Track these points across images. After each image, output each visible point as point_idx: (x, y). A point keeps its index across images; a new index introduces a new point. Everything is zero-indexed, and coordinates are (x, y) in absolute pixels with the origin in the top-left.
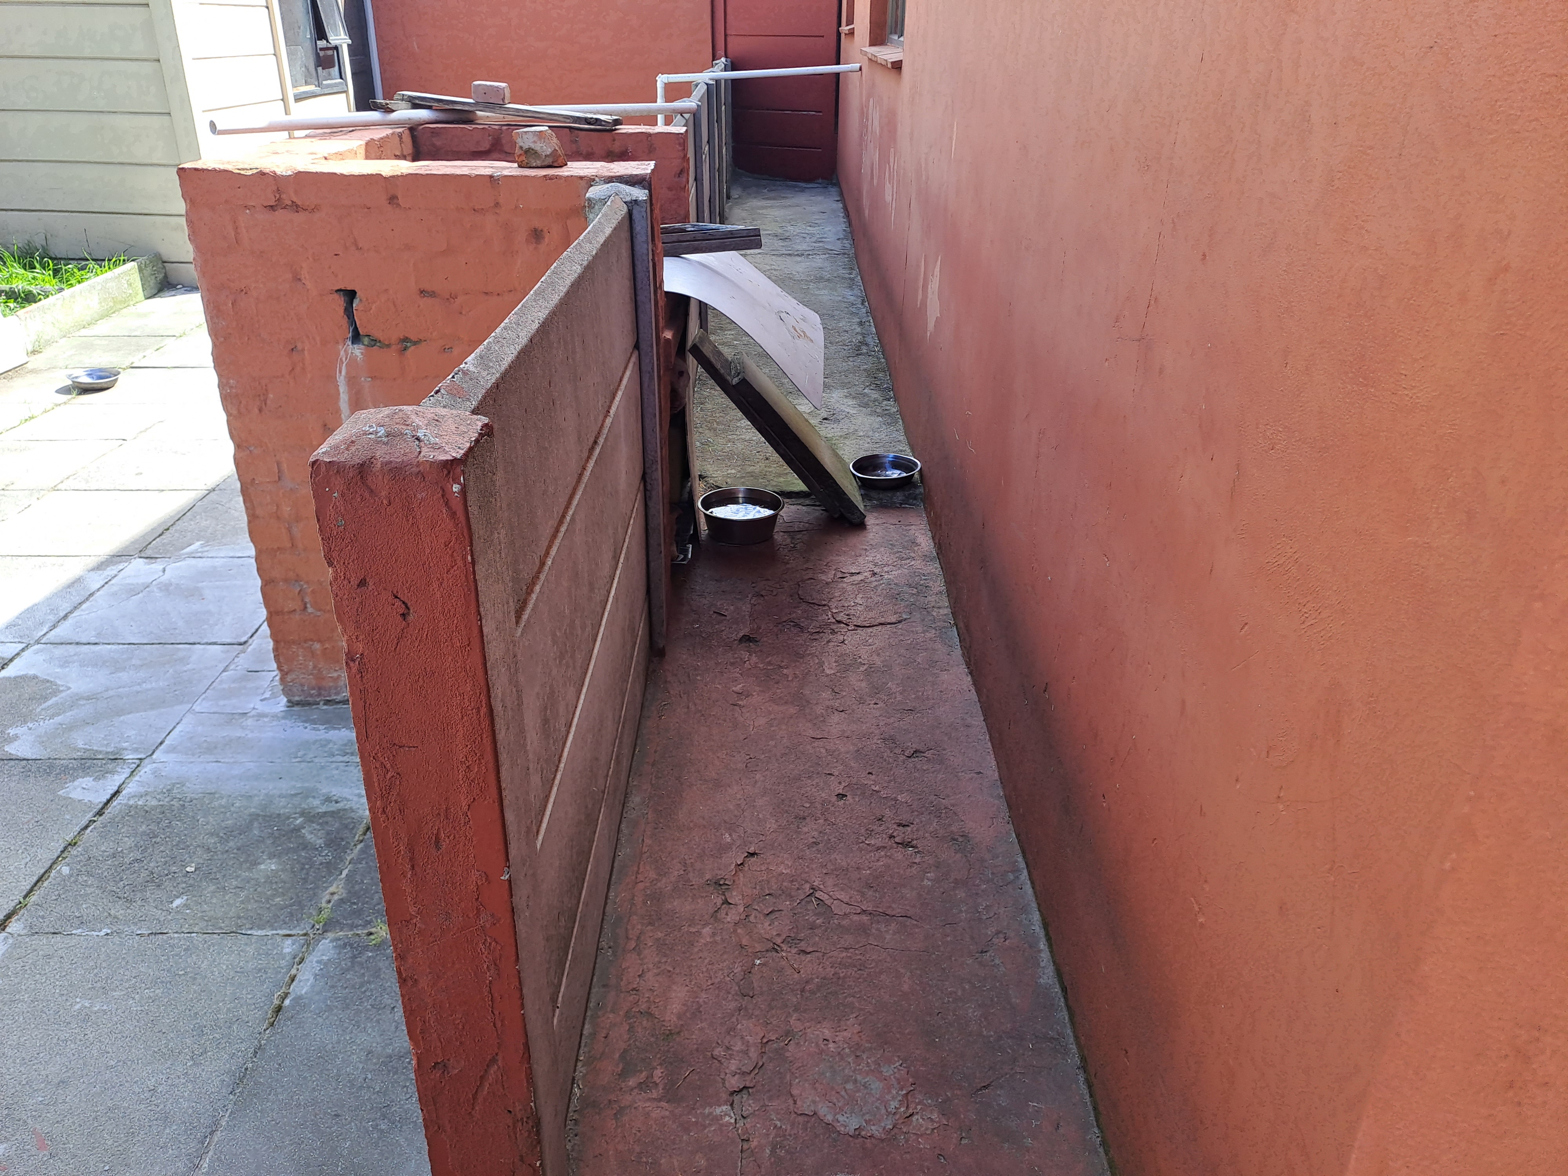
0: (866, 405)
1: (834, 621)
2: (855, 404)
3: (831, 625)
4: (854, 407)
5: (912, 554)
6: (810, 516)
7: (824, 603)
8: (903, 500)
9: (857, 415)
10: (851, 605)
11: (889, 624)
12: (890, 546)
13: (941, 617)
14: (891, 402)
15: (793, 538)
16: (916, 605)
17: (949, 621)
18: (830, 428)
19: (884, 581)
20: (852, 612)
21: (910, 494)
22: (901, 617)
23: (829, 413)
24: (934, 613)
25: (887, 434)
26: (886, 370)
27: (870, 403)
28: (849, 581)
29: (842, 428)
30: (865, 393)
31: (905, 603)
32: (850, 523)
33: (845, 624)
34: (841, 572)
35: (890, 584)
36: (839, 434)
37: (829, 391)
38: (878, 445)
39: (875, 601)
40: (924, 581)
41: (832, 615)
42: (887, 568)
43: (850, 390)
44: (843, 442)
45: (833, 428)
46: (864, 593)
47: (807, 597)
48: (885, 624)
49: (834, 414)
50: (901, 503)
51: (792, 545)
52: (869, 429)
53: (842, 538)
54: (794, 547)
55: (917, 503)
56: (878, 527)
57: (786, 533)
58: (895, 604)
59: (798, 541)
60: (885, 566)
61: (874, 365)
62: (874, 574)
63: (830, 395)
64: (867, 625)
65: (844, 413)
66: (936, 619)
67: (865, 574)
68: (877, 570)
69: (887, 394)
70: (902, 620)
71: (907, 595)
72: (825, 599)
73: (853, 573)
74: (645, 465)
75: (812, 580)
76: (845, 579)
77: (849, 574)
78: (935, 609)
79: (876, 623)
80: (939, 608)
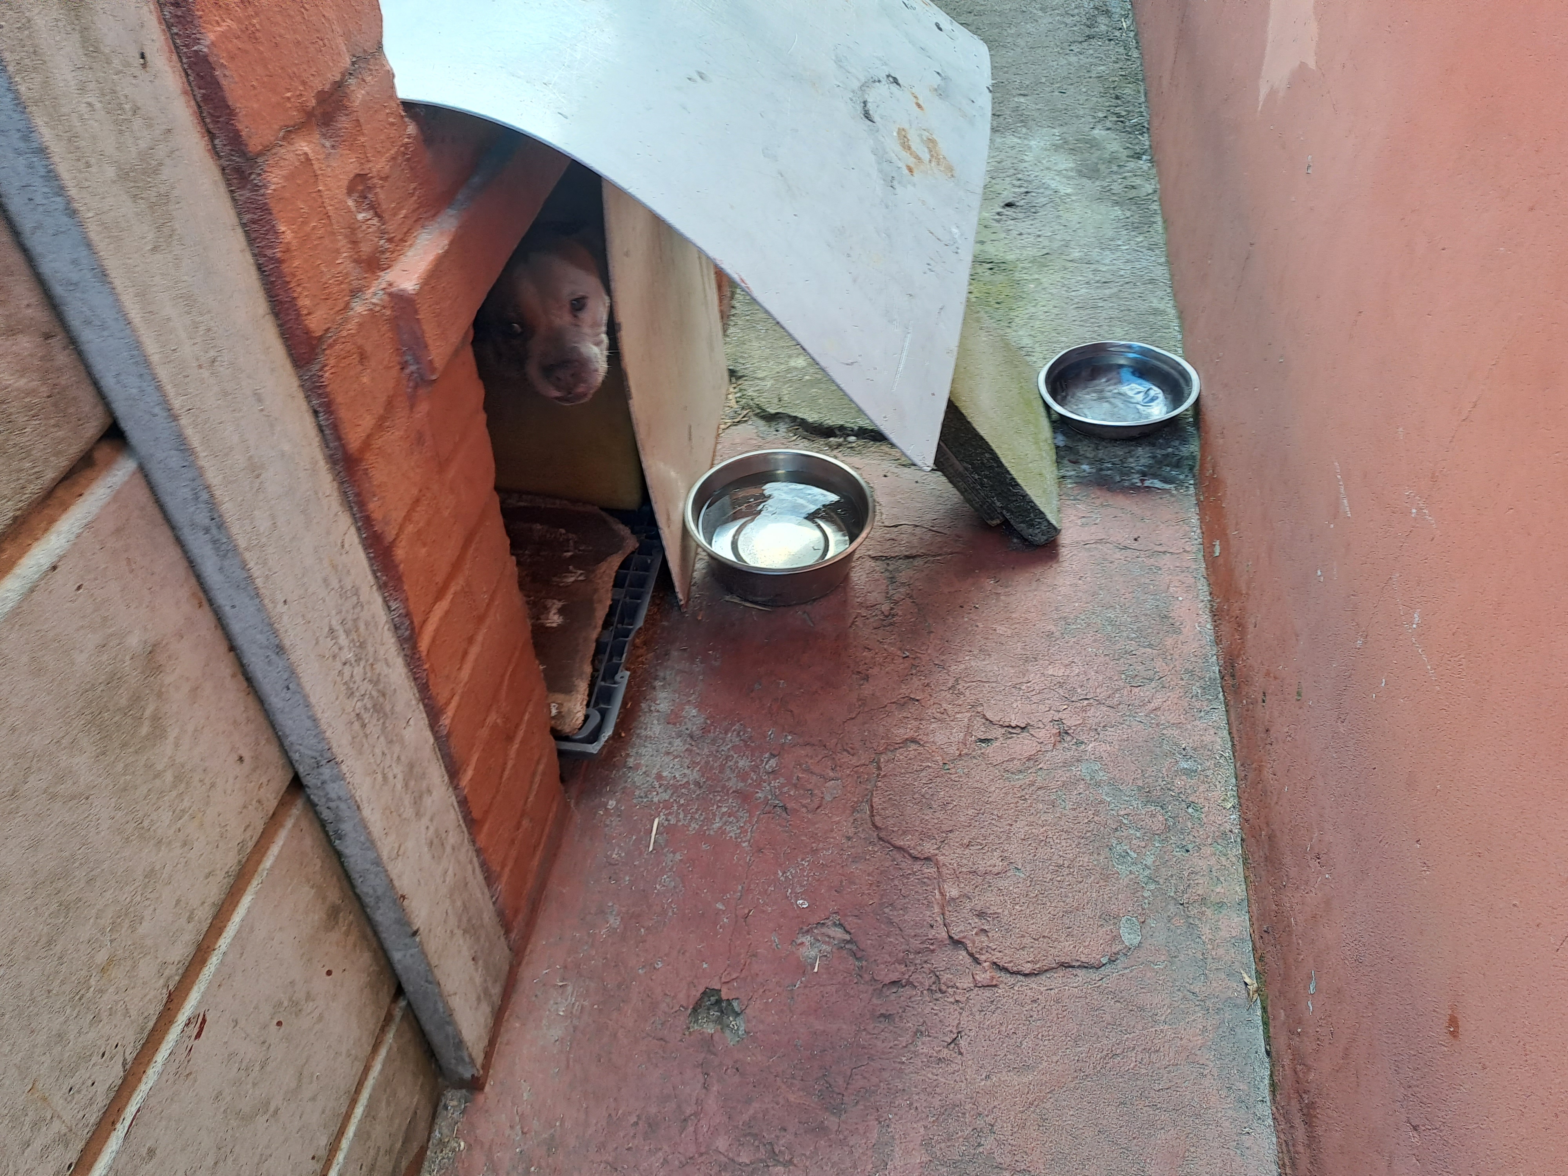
0: (1093, 173)
1: (944, 935)
2: (1072, 169)
3: (933, 951)
4: (1069, 178)
5: (1159, 664)
6: (940, 507)
7: (929, 848)
8: (1150, 467)
9: (1074, 198)
10: (995, 870)
11: (1084, 966)
12: (1109, 628)
13: (1221, 951)
14: (1144, 164)
15: (892, 580)
16: (1157, 883)
17: (1245, 975)
18: (1014, 233)
19: (1082, 769)
20: (989, 900)
21: (1167, 455)
22: (1117, 938)
23: (1017, 190)
24: (1206, 931)
25: (1129, 257)
26: (1140, 77)
27: (1102, 167)
28: (1000, 759)
29: (1039, 236)
30: (1095, 139)
31: (1130, 872)
32: (1024, 539)
33: (971, 955)
34: (984, 716)
35: (1098, 785)
36: (1031, 252)
37: (1024, 130)
38: (1107, 292)
39: (1056, 857)
40: (1184, 777)
41: (942, 907)
42: (1096, 714)
43: (1065, 129)
44: (1037, 276)
45: (1021, 234)
46: (1031, 819)
47: (892, 821)
48: (1073, 967)
49: (1027, 192)
50: (1144, 474)
51: (885, 608)
52: (1093, 240)
53: (1000, 590)
54: (891, 615)
55: (1181, 477)
56: (1086, 554)
57: (879, 563)
58: (1106, 878)
59: (902, 590)
60: (1090, 705)
61: (1117, 66)
62: (1063, 733)
63: (1026, 142)
64: (1027, 968)
65: (1048, 192)
66: (1209, 961)
67: (1042, 734)
68: (1071, 721)
69: (1137, 141)
70: (1118, 953)
71: (1138, 835)
72: (935, 832)
73: (1013, 725)
74: (290, 763)
75: (913, 746)
76: (989, 750)
77: (1003, 731)
78: (1209, 912)
79: (1050, 958)
80: (1220, 905)
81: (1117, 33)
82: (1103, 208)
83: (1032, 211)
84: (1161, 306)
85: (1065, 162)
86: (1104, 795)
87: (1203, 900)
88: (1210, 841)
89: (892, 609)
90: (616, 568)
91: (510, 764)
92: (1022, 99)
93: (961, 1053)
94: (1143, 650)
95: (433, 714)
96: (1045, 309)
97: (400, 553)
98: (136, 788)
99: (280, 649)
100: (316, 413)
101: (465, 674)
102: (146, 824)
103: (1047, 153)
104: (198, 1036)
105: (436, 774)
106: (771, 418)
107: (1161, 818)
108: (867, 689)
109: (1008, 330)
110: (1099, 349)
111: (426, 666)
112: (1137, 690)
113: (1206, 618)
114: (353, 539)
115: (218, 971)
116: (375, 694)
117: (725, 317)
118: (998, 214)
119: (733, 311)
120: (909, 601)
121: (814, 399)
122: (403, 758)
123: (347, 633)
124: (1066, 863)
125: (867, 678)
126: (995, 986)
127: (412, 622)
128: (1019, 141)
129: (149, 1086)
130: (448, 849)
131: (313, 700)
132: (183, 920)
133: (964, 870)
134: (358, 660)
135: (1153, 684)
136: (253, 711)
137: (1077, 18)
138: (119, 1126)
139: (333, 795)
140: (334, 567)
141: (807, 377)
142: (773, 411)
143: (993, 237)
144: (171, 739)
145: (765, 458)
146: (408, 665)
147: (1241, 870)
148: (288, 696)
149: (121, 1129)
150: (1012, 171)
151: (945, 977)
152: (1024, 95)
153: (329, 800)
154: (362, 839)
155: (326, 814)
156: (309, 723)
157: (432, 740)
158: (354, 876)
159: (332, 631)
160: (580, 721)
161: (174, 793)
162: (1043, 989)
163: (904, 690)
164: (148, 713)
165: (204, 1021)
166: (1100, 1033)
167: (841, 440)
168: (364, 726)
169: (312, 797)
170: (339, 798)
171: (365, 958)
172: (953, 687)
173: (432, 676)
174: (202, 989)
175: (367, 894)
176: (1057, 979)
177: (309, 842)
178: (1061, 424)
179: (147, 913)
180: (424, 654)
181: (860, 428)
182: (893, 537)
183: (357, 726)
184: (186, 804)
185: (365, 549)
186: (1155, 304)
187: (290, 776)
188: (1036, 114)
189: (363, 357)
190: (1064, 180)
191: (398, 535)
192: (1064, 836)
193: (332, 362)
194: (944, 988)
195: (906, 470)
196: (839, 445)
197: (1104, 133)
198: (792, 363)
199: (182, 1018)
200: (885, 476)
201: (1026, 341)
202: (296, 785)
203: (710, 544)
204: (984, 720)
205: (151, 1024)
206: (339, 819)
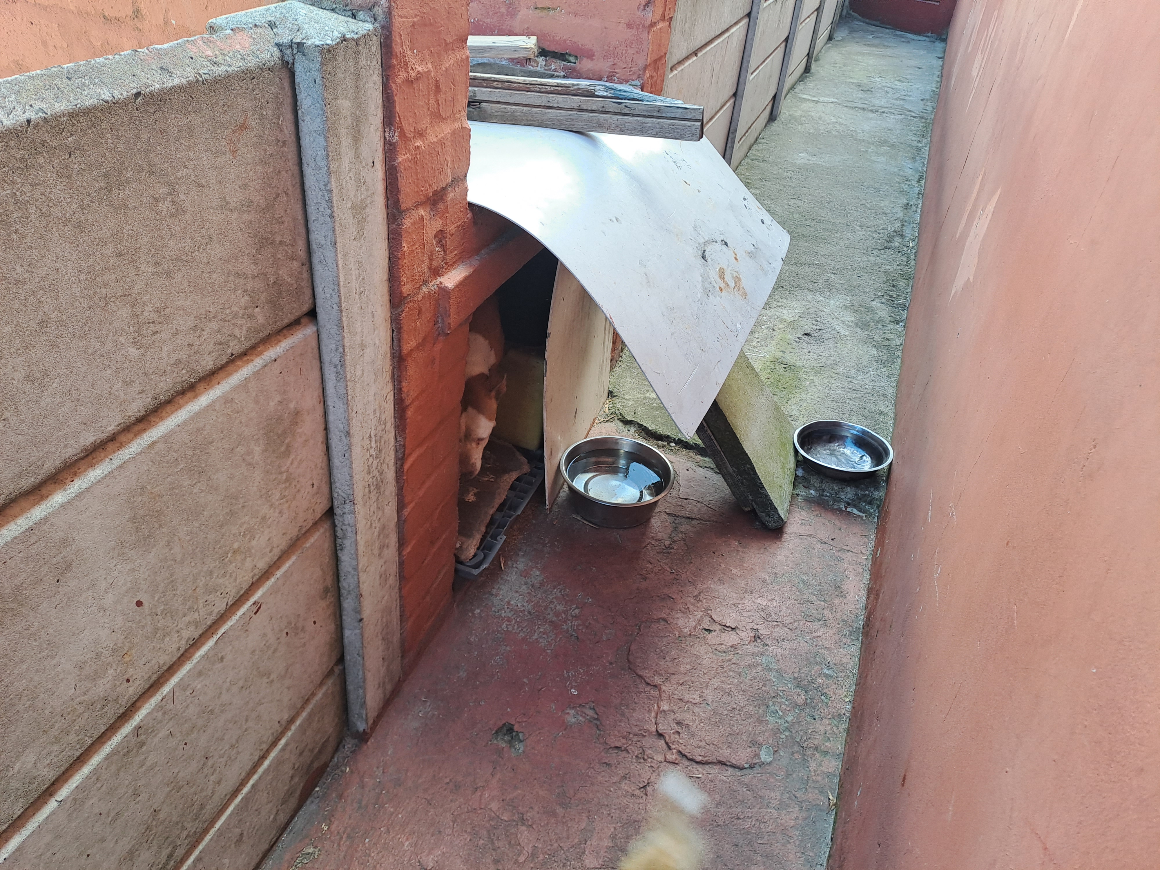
0: (864, 326)
1: (654, 729)
2: (852, 322)
3: (645, 736)
4: (849, 326)
5: (827, 612)
6: (716, 494)
7: (657, 680)
8: (853, 500)
9: (849, 338)
10: (694, 701)
11: (733, 766)
12: (802, 585)
13: (819, 778)
14: (899, 328)
15: (676, 528)
16: (791, 732)
17: (830, 794)
18: (806, 351)
19: (763, 660)
20: (687, 717)
21: (865, 495)
22: (757, 755)
23: (814, 327)
24: (813, 765)
25: (874, 379)
26: (912, 277)
27: (872, 324)
28: (714, 642)
29: (821, 356)
30: (872, 307)
31: (776, 722)
32: (763, 524)
33: (667, 743)
34: (711, 617)
35: (770, 670)
36: (812, 363)
37: (828, 293)
38: (854, 396)
39: (733, 703)
40: (824, 678)
41: (657, 714)
42: (779, 632)
43: (854, 298)
44: (812, 378)
45: (809, 352)
46: (724, 679)
47: (639, 660)
48: (726, 765)
49: (820, 330)
50: (848, 504)
51: (667, 543)
52: (854, 364)
53: (740, 549)
54: (669, 547)
55: (872, 511)
56: (800, 541)
57: (670, 517)
58: (760, 722)
59: (680, 535)
60: (778, 626)
61: (899, 268)
62: (756, 637)
63: (827, 301)
64: (699, 759)
65: (833, 332)
66: (810, 782)
67: (743, 634)
68: (763, 631)
69: (899, 313)
70: (756, 764)
71: (787, 703)
72: (663, 672)
73: (728, 625)
74: (331, 499)
75: (663, 623)
76: (709, 636)
77: (720, 627)
78: (818, 755)
79: (714, 757)
80: (825, 753)
81: (905, 249)
82: (865, 348)
83: (820, 341)
84: (886, 411)
85: (849, 317)
86: (772, 676)
87: (816, 748)
88: (830, 716)
89: (671, 544)
90: (513, 480)
91: (429, 558)
92: (832, 276)
93: (646, 795)
94: (819, 602)
95: (401, 506)
96: (812, 397)
97: (409, 413)
98: (271, 474)
99: (348, 434)
100: (393, 331)
101: (421, 493)
102: (270, 493)
103: (840, 309)
104: (256, 613)
105: (393, 540)
106: (627, 423)
107: (803, 697)
108: (644, 585)
109: (786, 404)
110: (836, 425)
111: (405, 478)
112: (809, 624)
113: (864, 593)
114: (391, 397)
115: (272, 586)
116: (379, 479)
117: (614, 361)
118: (799, 338)
119: (620, 359)
120: (682, 542)
121: (655, 418)
122: (381, 520)
123: (376, 442)
124: (738, 708)
125: (645, 579)
126: (677, 764)
127: (404, 451)
128: (823, 299)
129: (232, 623)
130: (388, 586)
131: (354, 466)
132: (268, 550)
133: (675, 697)
134: (377, 458)
135: (820, 623)
136: (324, 465)
137: (882, 235)
138: (214, 636)
139: (346, 522)
140: (380, 406)
141: (655, 404)
142: (629, 419)
143: (791, 350)
144: (290, 459)
145: (615, 441)
146: (396, 473)
147: (844, 737)
148: (343, 460)
149: (215, 638)
150: (814, 315)
151: (649, 752)
152: (834, 274)
153: (344, 524)
154: (352, 552)
155: (339, 533)
156: (348, 478)
157: (396, 520)
158: (342, 574)
159: (370, 436)
160: (471, 555)
161: (284, 485)
162: (705, 772)
163: (666, 591)
164: (286, 442)
165: (260, 607)
166: (733, 805)
167: (666, 443)
168: (370, 492)
169: (336, 520)
170: (349, 525)
171: (332, 627)
172: (696, 596)
173: (406, 485)
174: (264, 590)
175: (344, 587)
176: (714, 770)
177: (327, 545)
178: (802, 463)
179: (257, 536)
180: (405, 470)
181: (679, 439)
182: (683, 504)
183: (367, 490)
184: (286, 493)
185: (394, 405)
186: (882, 408)
187: (330, 506)
188: (839, 286)
189: (420, 313)
190: (846, 327)
191: (410, 404)
192: (742, 693)
193: (407, 310)
194: (646, 757)
195: (702, 469)
196: (664, 446)
197: (879, 305)
198: (648, 395)
199: (252, 600)
200: (687, 470)
201: (795, 413)
202: (330, 513)
203: (572, 482)
204: (710, 619)
205: (242, 592)
206: (344, 537)
